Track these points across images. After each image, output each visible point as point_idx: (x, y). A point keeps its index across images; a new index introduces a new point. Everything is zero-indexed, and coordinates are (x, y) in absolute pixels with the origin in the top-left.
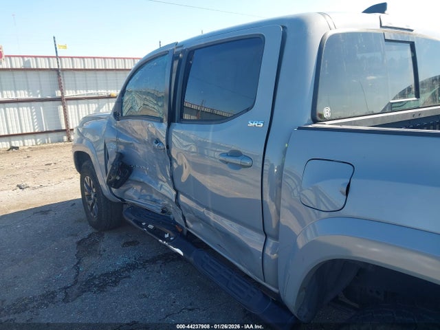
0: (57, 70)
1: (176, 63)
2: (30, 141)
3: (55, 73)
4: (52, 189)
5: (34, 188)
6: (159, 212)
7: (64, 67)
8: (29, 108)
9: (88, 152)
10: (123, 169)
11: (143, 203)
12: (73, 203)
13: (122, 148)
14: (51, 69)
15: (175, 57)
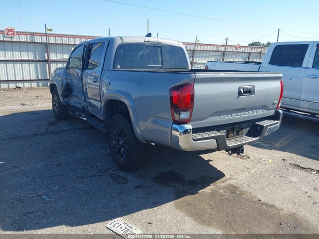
0: (46, 44)
1: (86, 49)
2: (27, 84)
3: (45, 45)
4: (39, 106)
5: (30, 105)
6: (81, 108)
7: (50, 42)
8: (28, 65)
9: (56, 83)
10: (68, 90)
11: (76, 105)
12: (49, 111)
13: (69, 82)
14: (42, 43)
15: (85, 47)
